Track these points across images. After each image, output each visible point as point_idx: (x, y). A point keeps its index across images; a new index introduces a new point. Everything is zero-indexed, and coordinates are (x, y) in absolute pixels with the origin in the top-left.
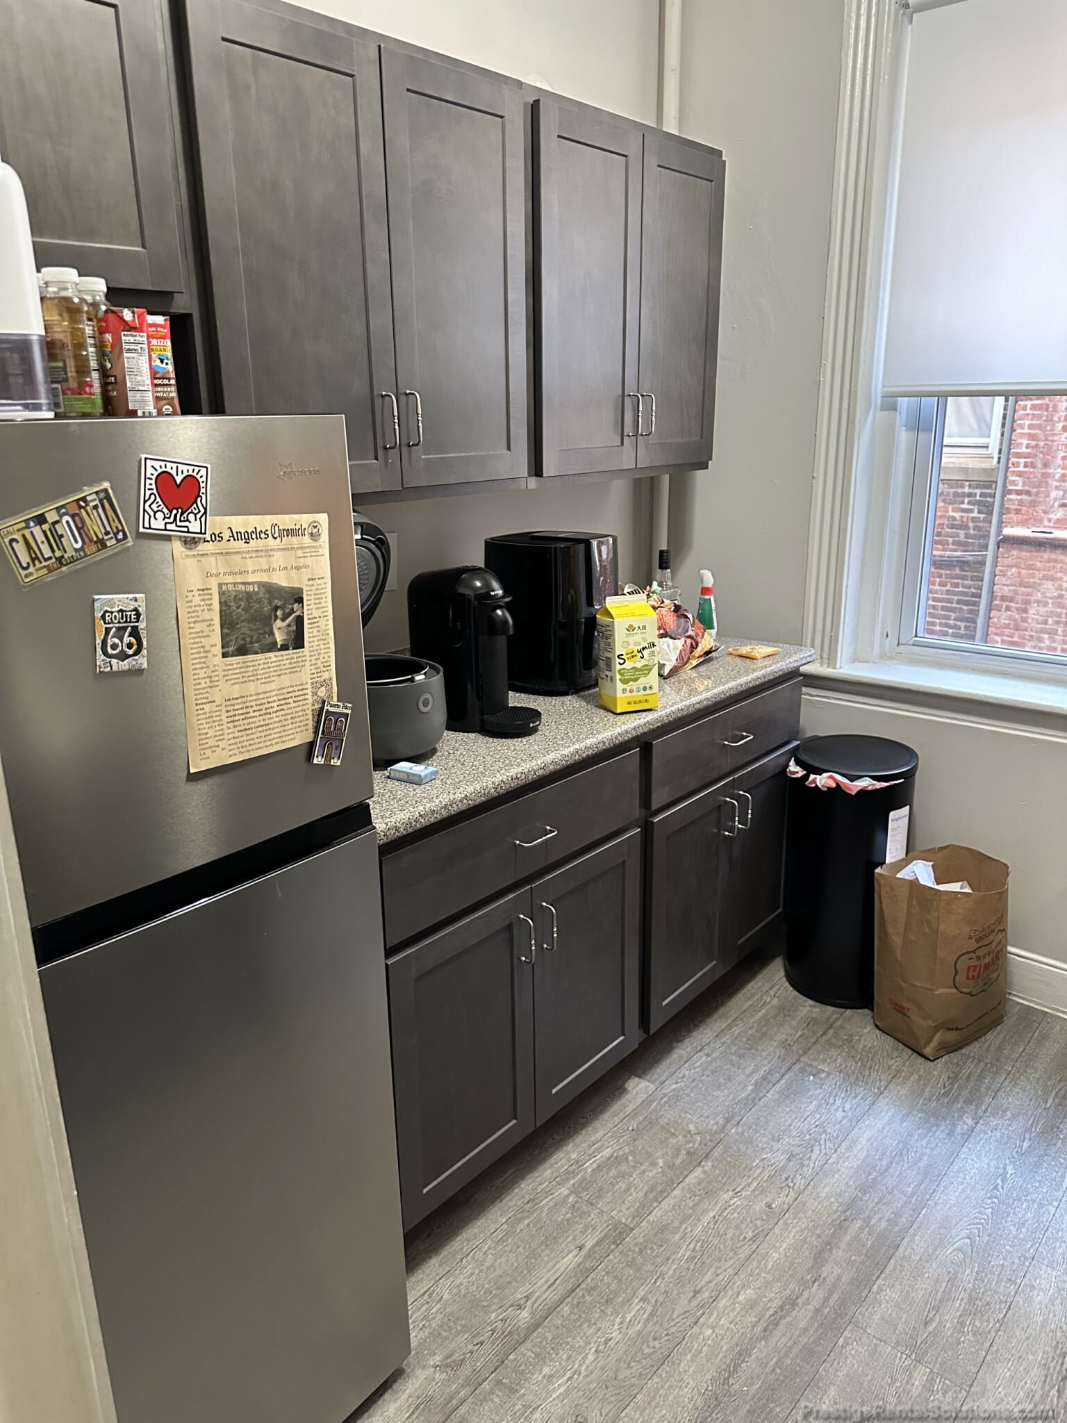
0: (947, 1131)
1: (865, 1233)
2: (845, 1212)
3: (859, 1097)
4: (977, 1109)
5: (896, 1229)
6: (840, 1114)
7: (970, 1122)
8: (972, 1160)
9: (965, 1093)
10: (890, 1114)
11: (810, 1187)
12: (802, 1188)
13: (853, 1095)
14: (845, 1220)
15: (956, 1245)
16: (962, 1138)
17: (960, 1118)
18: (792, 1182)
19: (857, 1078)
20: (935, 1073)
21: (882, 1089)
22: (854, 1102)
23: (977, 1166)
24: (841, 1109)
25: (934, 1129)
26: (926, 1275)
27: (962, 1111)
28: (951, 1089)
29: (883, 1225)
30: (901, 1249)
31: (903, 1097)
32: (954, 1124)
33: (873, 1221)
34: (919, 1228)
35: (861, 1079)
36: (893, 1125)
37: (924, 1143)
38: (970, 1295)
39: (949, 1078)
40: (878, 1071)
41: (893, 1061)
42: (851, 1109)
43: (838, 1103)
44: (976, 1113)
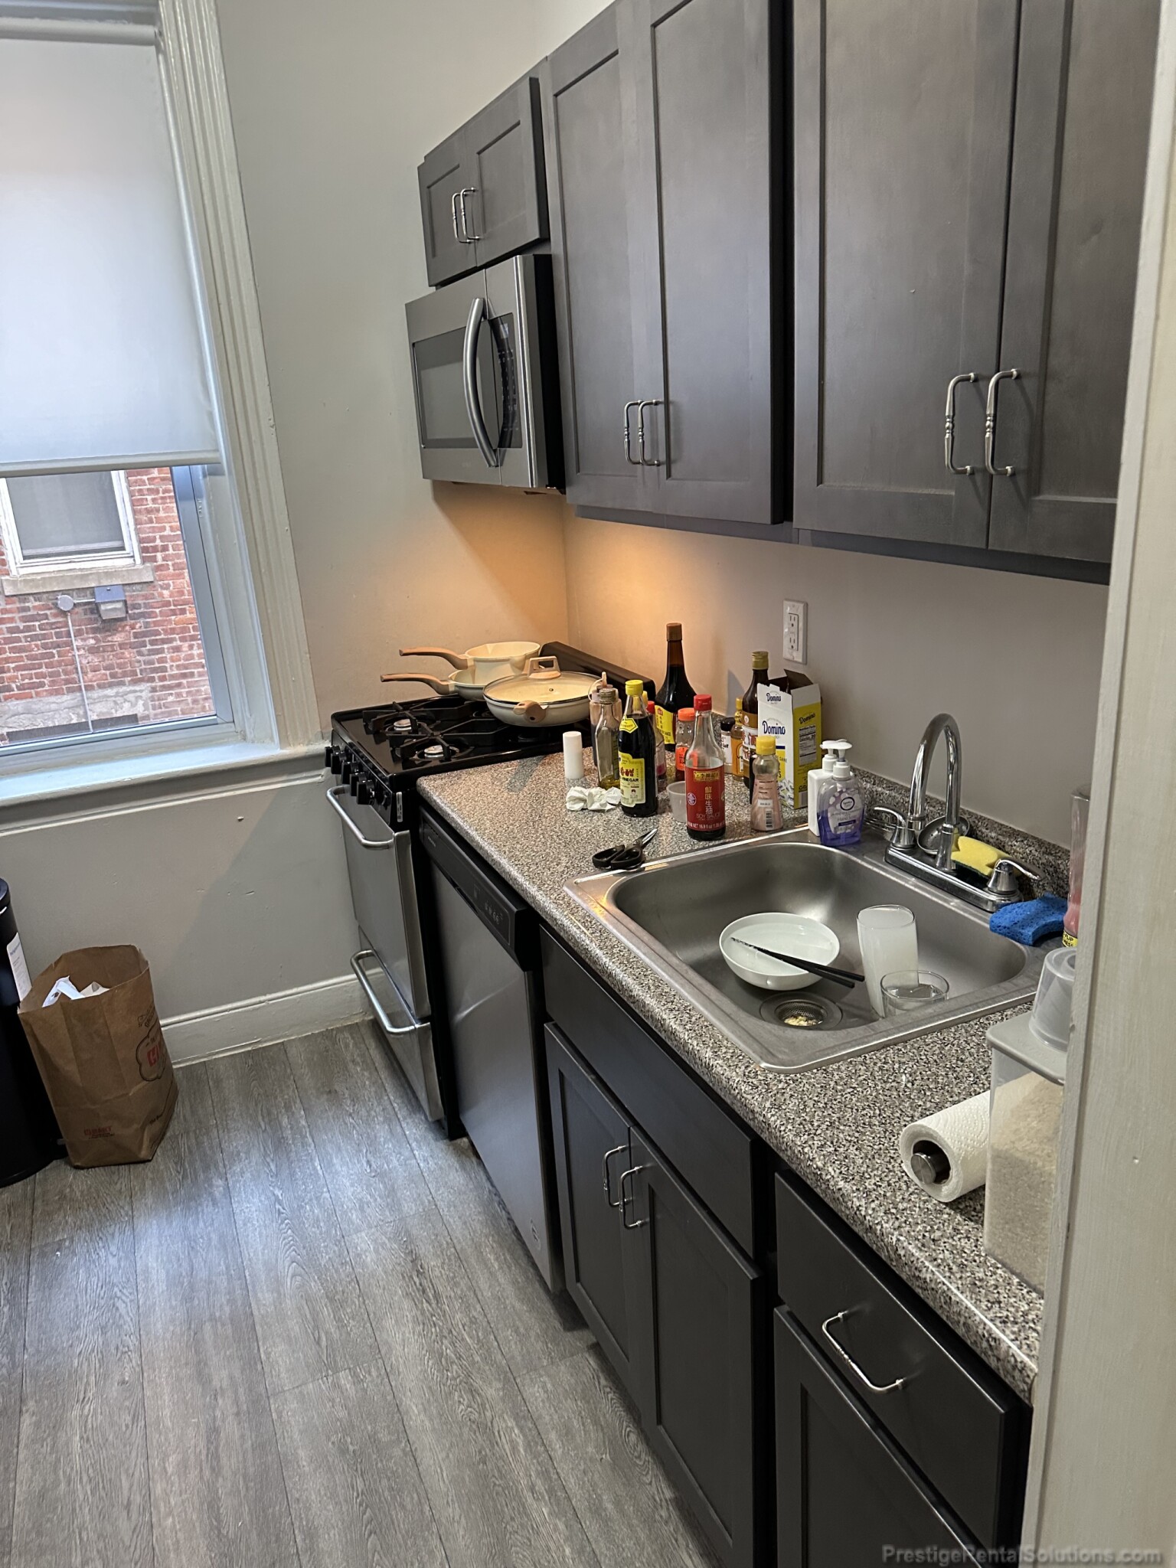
0: (211, 1203)
1: (220, 1328)
2: (190, 1328)
3: (117, 1234)
4: (217, 1168)
5: (239, 1303)
6: (113, 1261)
7: (220, 1182)
8: (247, 1208)
9: (198, 1164)
10: (155, 1227)
11: (143, 1337)
12: (137, 1343)
13: (109, 1238)
14: (195, 1334)
15: (290, 1275)
16: (226, 1198)
17: (211, 1185)
18: (124, 1346)
19: (100, 1222)
20: (162, 1167)
21: (130, 1213)
22: (116, 1241)
23: (253, 1209)
24: (110, 1257)
25: (200, 1209)
26: (289, 1313)
27: (208, 1180)
28: (185, 1170)
29: (227, 1309)
30: (256, 1313)
31: (153, 1206)
32: (211, 1194)
33: (217, 1314)
34: (254, 1287)
35: (103, 1219)
36: (166, 1233)
37: (201, 1224)
38: (327, 1297)
39: (176, 1163)
40: (113, 1202)
41: (118, 1185)
42: (118, 1249)
43: (102, 1253)
44: (220, 1173)
